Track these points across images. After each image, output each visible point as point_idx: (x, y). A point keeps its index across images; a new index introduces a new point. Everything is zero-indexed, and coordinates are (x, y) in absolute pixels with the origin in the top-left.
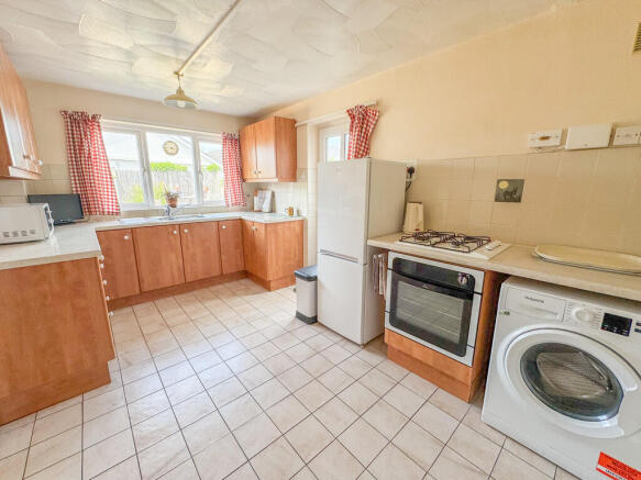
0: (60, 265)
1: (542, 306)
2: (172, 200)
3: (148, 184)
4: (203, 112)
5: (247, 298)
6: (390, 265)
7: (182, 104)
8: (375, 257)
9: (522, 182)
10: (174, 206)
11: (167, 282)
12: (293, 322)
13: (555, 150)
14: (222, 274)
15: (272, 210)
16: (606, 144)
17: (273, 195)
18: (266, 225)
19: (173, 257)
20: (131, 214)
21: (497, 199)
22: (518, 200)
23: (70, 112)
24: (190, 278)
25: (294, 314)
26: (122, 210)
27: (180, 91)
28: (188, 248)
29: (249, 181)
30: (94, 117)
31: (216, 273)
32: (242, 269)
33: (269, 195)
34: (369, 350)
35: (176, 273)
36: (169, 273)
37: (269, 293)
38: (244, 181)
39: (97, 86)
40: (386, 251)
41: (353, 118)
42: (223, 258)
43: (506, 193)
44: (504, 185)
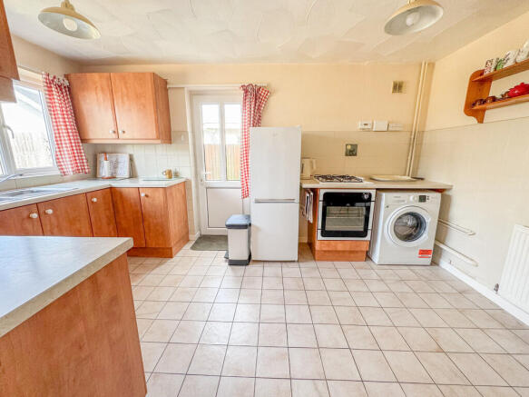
1: (401, 199)
6: (321, 198)
8: (309, 195)
9: (356, 145)
13: (369, 130)
16: (385, 129)
21: (346, 155)
22: (355, 155)
37: (172, 260)
41: (246, 91)
43: (350, 151)
44: (349, 147)
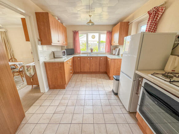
0: (58, 63)
2: (92, 50)
3: (87, 47)
4: (96, 25)
5: (103, 80)
6: (143, 85)
7: (90, 24)
10: (92, 52)
11: (86, 70)
12: (110, 92)
14: (99, 72)
15: (118, 55)
17: (119, 50)
18: (111, 59)
19: (88, 64)
20: (83, 53)
23: (74, 31)
24: (91, 71)
25: (112, 90)
26: (81, 52)
27: (90, 21)
28: (91, 63)
29: (113, 45)
30: (78, 31)
31: (98, 71)
32: (105, 71)
33: (118, 49)
34: (131, 116)
35: (88, 68)
36: (86, 68)
38: (111, 45)
39: (78, 24)
40: (142, 78)
42: (100, 67)
